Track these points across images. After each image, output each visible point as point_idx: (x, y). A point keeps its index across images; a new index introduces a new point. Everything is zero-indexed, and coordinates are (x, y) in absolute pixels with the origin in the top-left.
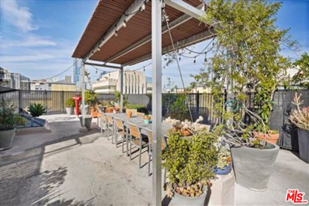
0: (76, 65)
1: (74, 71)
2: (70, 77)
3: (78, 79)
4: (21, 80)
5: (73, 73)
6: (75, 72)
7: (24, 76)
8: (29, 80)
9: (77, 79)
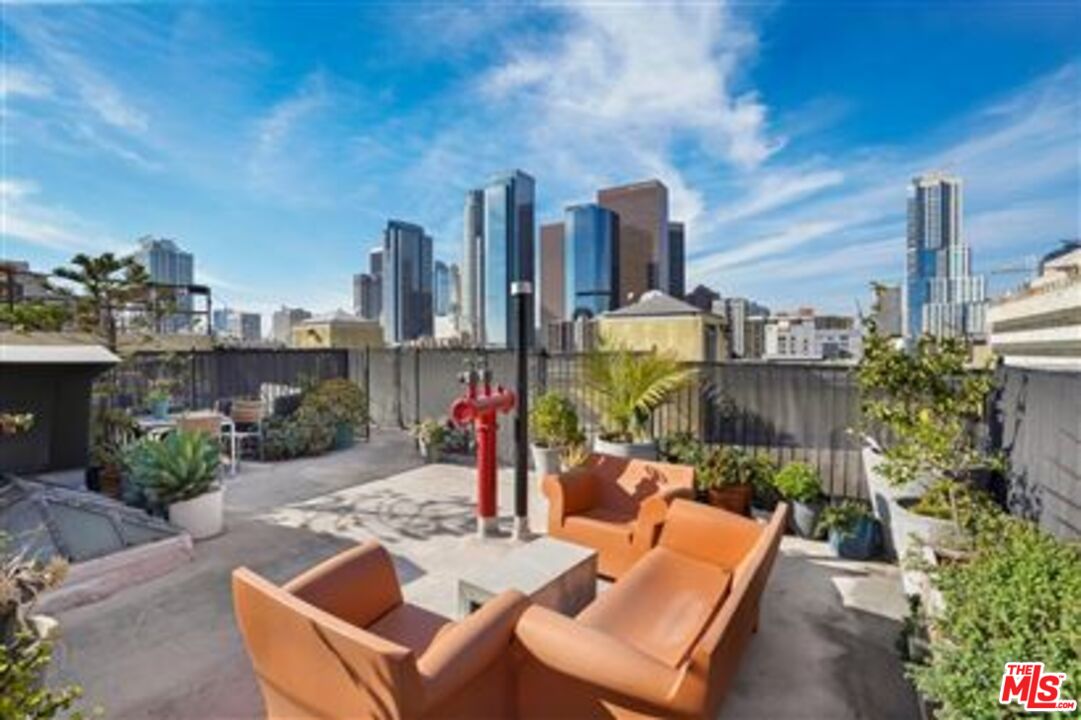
0: (921, 243)
1: (910, 266)
2: (898, 290)
3: (929, 294)
4: (747, 315)
5: (905, 274)
6: (913, 270)
7: (754, 305)
8: (767, 312)
9: (924, 293)
